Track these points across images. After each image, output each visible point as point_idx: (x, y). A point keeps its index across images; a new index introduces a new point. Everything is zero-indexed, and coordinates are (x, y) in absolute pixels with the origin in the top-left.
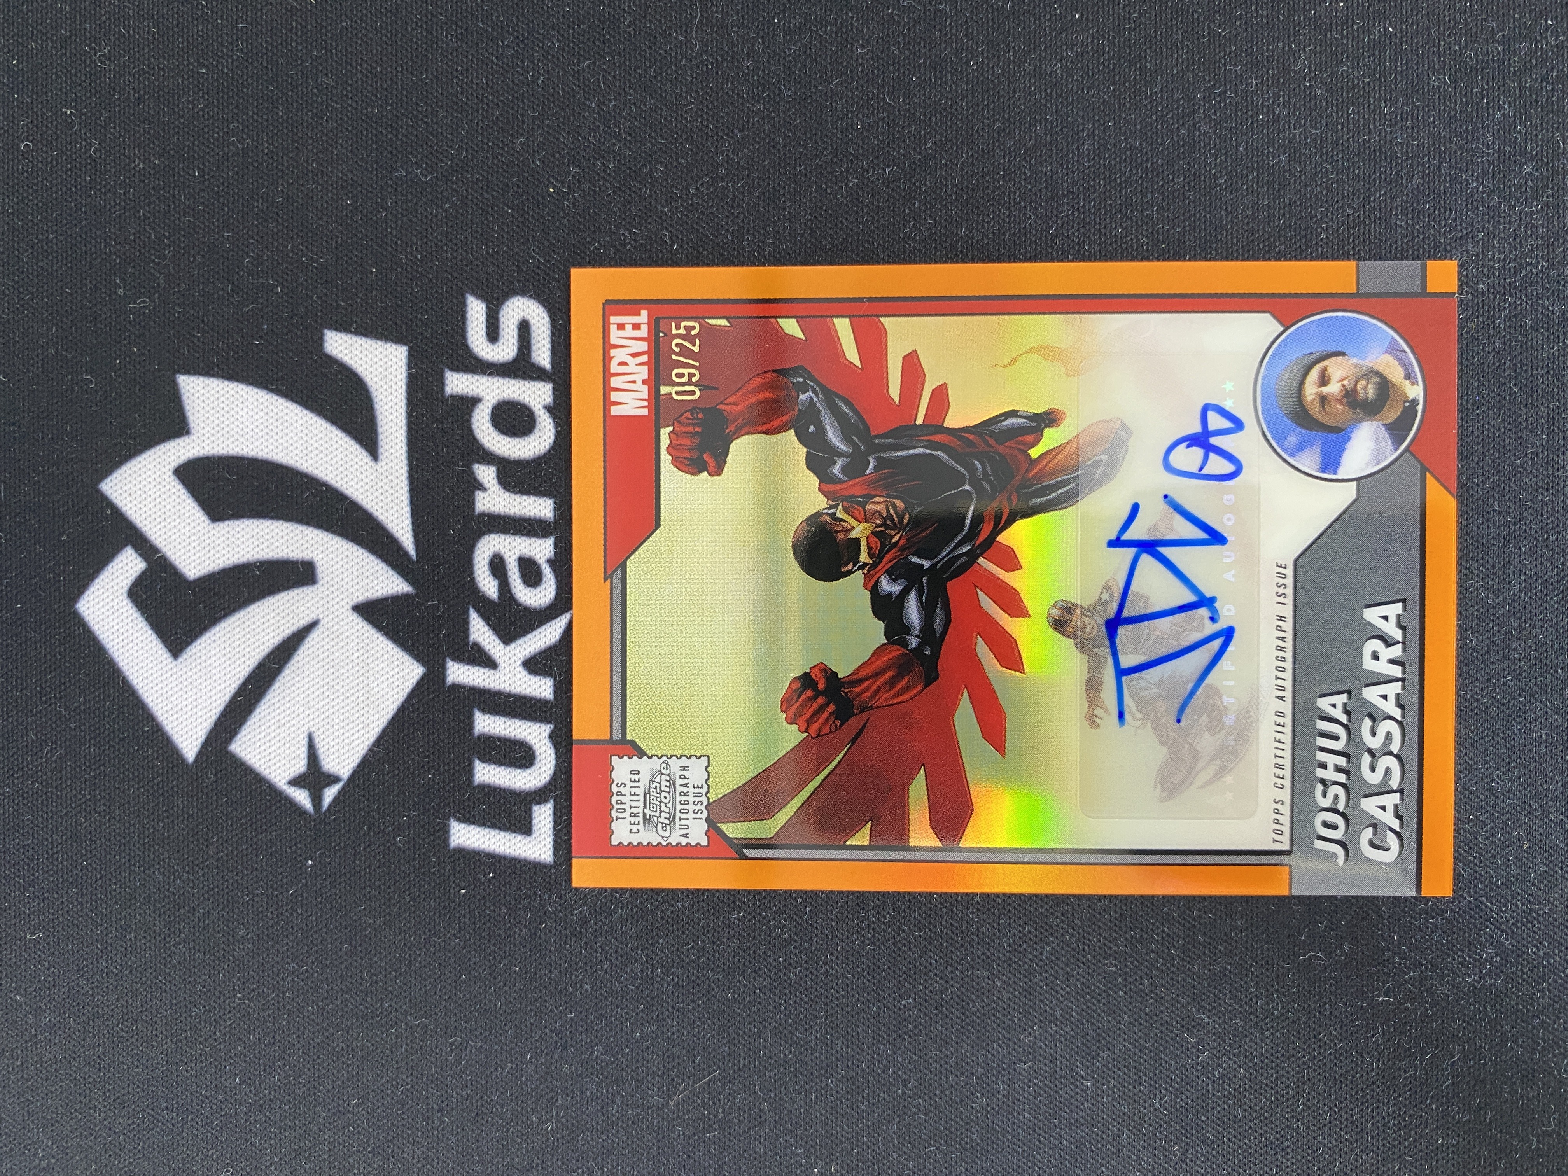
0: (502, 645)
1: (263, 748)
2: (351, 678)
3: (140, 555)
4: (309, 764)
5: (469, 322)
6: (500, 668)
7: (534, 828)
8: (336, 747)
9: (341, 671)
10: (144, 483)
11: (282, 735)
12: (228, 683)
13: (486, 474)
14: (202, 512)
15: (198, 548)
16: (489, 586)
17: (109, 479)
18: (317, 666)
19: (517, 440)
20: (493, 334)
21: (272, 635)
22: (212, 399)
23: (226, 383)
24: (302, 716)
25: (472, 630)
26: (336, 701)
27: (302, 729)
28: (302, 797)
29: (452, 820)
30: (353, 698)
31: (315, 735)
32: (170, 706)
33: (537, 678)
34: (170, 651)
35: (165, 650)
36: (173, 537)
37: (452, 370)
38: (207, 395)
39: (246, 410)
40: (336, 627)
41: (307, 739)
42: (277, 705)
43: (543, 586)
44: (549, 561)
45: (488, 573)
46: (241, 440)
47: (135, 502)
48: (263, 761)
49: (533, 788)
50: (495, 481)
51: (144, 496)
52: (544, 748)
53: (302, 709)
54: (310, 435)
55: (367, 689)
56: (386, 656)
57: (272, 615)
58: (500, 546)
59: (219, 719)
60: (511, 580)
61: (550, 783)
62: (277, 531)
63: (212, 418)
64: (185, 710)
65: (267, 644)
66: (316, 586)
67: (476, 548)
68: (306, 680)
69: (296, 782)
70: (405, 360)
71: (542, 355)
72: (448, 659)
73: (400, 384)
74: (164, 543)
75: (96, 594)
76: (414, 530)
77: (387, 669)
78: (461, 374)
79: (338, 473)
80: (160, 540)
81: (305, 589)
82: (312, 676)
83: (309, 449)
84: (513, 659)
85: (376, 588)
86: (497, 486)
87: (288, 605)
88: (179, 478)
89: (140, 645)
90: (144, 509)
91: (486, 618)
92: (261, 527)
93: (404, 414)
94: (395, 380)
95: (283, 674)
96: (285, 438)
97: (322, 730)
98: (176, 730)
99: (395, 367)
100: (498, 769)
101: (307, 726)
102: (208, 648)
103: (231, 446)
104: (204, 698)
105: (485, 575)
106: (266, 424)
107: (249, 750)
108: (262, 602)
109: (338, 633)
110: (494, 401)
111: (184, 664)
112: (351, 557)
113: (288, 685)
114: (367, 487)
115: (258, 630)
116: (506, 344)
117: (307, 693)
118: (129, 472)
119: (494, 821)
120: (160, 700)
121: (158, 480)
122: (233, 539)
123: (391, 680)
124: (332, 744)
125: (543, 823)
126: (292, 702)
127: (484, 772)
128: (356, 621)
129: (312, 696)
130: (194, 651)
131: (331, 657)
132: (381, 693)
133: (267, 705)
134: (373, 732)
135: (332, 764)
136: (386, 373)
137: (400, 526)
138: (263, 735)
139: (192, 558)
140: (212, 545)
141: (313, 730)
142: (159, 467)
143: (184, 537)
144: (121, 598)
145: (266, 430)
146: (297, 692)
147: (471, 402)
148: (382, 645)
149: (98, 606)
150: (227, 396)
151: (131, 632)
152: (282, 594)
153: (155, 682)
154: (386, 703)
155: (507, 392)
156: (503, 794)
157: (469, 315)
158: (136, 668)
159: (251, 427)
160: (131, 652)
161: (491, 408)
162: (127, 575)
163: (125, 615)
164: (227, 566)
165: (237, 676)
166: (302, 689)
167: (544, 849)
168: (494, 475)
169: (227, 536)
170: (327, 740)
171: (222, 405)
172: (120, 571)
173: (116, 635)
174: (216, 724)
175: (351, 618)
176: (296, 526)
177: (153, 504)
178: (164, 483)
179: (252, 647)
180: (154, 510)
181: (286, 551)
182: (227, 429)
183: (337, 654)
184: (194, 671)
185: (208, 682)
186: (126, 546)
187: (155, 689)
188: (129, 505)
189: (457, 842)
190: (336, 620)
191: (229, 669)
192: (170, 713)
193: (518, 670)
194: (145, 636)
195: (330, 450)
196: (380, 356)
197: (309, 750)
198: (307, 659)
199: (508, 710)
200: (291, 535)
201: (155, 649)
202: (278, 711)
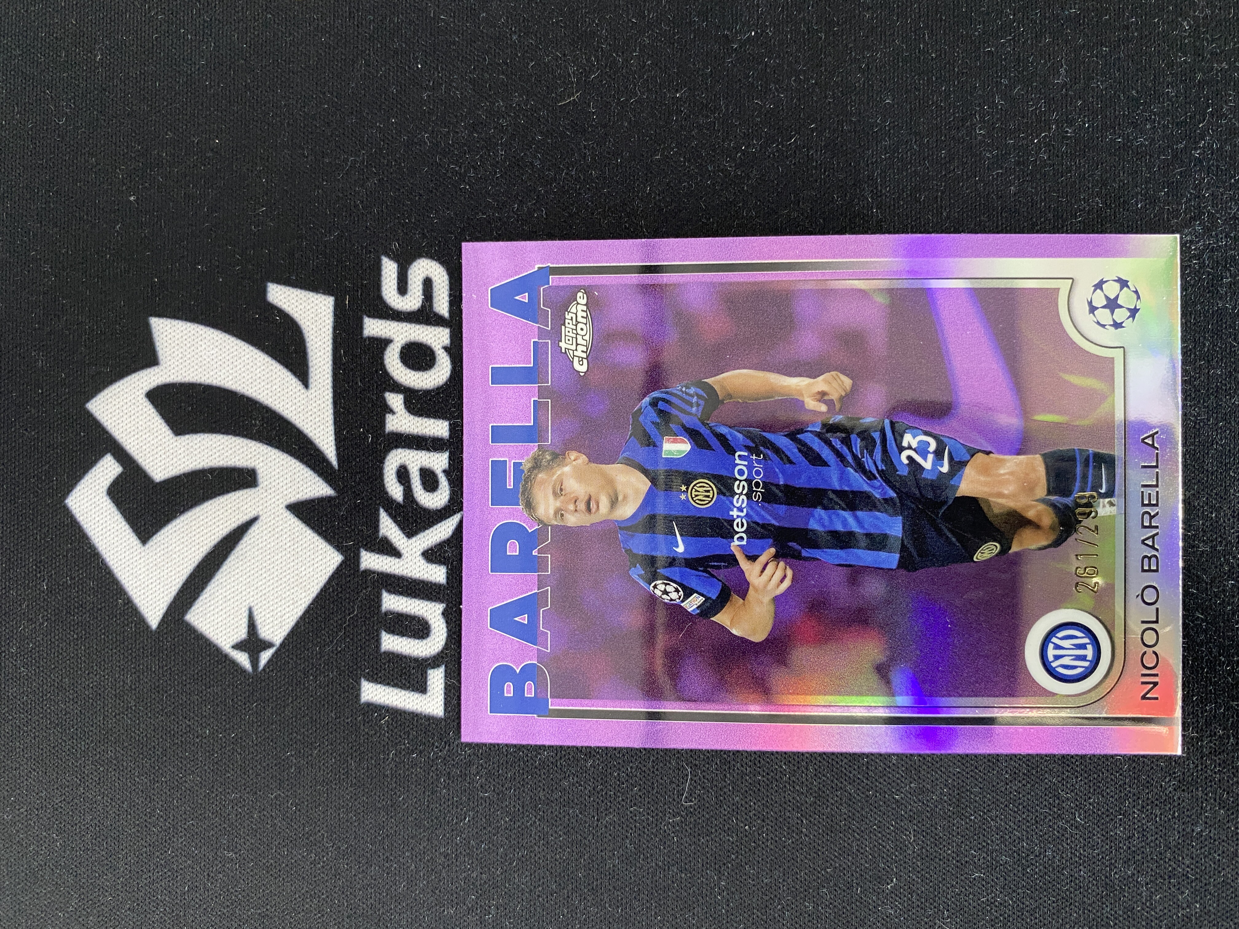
0: (406, 539)
1: (212, 618)
2: (284, 563)
3: (118, 461)
4: (249, 632)
5: (383, 279)
6: (403, 557)
7: (429, 688)
8: (271, 619)
9: (276, 558)
10: (121, 404)
11: (228, 609)
12: (185, 565)
13: (395, 400)
14: (168, 428)
15: (163, 456)
16: (396, 491)
17: (94, 400)
18: (256, 553)
19: (421, 373)
20: (403, 288)
21: (221, 527)
22: (177, 337)
23: (189, 324)
24: (244, 593)
25: (381, 526)
26: (272, 581)
27: (244, 604)
28: (243, 659)
29: (363, 680)
30: (284, 580)
31: (254, 609)
32: (138, 583)
33: (434, 566)
34: (140, 538)
35: (135, 537)
36: (144, 447)
37: (369, 316)
38: (173, 334)
39: (204, 346)
40: (273, 522)
41: (247, 612)
42: (224, 584)
43: (439, 492)
44: (444, 471)
45: (395, 480)
46: (199, 370)
47: (114, 419)
48: (212, 629)
49: (428, 656)
50: (402, 406)
51: (121, 414)
52: (437, 624)
53: (244, 588)
54: (255, 367)
55: (296, 572)
56: (312, 546)
57: (222, 511)
58: (405, 459)
59: (178, 594)
60: (413, 486)
61: (442, 652)
62: (227, 443)
63: (176, 353)
64: (150, 587)
65: (217, 535)
66: (257, 489)
67: (386, 460)
68: (248, 564)
69: (238, 646)
70: (332, 308)
71: (442, 306)
72: (362, 550)
73: (327, 327)
74: (136, 452)
75: (82, 491)
76: (336, 445)
77: (313, 557)
78: (376, 320)
79: (276, 397)
80: (134, 449)
81: (248, 490)
82: (253, 561)
83: (254, 378)
84: (414, 550)
85: (305, 491)
86: (404, 411)
87: (235, 503)
88: (150, 400)
89: (116, 534)
90: (121, 425)
91: (394, 518)
92: (214, 440)
93: (330, 352)
94: (323, 324)
95: (229, 559)
96: (235, 369)
97: (260, 605)
98: (143, 602)
99: (323, 314)
100: (401, 639)
101: (248, 602)
102: (170, 537)
103: (191, 375)
104: (166, 577)
105: (392, 482)
106: (220, 358)
107: (201, 619)
108: (214, 500)
109: (274, 527)
110: (403, 342)
111: (151, 549)
112: (285, 466)
113: (233, 568)
114: (299, 410)
115: (209, 523)
116: (413, 296)
117: (248, 575)
118: (109, 395)
119: (395, 681)
120: (130, 578)
121: (133, 401)
122: (192, 450)
123: (316, 565)
124: (268, 616)
125: (436, 684)
126: (236, 582)
127: (389, 641)
128: (289, 518)
129: (252, 578)
130: (159, 539)
131: (269, 546)
132: (308, 576)
133: (216, 583)
134: (300, 608)
135: (268, 633)
136: (317, 318)
137: (326, 442)
138: (212, 608)
139: (159, 464)
140: (175, 454)
141: (252, 605)
142: (134, 391)
143: (153, 448)
144: (101, 495)
145: (219, 363)
146: (240, 574)
147: (385, 343)
148: (309, 537)
149: (82, 502)
150: (190, 334)
151: (108, 523)
152: (230, 495)
153: (127, 563)
154: (312, 584)
155: (413, 335)
156: (404, 660)
157: (383, 273)
158: (112, 552)
159: (208, 360)
160: (108, 539)
161: (400, 348)
162: (107, 477)
163: (105, 509)
164: (187, 472)
165: (193, 560)
166: (245, 572)
167: (437, 705)
168: (402, 401)
169: (187, 447)
170: (263, 613)
171: (185, 342)
172: (101, 474)
173: (97, 525)
174: (175, 598)
175: (285, 515)
176: (242, 439)
177: (129, 420)
178: (138, 404)
179: (205, 537)
180: (129, 425)
181: (233, 460)
182: (188, 362)
183: (273, 544)
184: (158, 555)
185: (170, 564)
186: (106, 454)
187: (127, 569)
188: (110, 421)
189: (366, 698)
190: (273, 516)
191: (186, 554)
192: (139, 589)
193: (418, 558)
194: (120, 526)
195: (270, 379)
196: (312, 305)
197: (249, 621)
198: (249, 547)
199: (409, 592)
200: (238, 447)
201: (128, 537)
202: (224, 589)
